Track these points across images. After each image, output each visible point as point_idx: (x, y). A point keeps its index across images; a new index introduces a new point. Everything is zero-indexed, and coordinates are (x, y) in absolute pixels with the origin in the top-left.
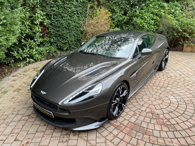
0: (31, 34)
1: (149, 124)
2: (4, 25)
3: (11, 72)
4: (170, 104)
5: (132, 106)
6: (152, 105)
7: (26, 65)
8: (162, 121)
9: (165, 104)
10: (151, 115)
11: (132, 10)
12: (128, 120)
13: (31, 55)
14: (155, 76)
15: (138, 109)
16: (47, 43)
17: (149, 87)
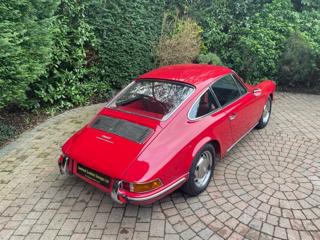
0: (69, 62)
1: (276, 228)
2: (26, 44)
3: (35, 124)
4: (313, 190)
5: (243, 192)
6: (279, 191)
7: (60, 112)
8: (300, 222)
9: (304, 190)
10: (278, 210)
11: (238, 23)
12: (237, 219)
13: (69, 97)
14: (280, 138)
15: (254, 198)
16: (95, 76)
17: (271, 157)
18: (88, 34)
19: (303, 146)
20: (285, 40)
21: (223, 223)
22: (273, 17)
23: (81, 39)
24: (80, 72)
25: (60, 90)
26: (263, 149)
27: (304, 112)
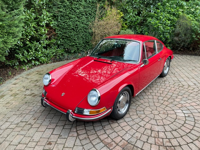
0: (36, 36)
1: (145, 143)
3: (14, 75)
4: (175, 119)
5: (130, 119)
6: (154, 119)
7: (32, 68)
8: (161, 140)
9: (170, 119)
10: (149, 132)
11: (147, 10)
12: (121, 137)
13: (37, 58)
14: (164, 84)
15: (136, 123)
16: (54, 45)
17: (155, 97)
18: (48, 19)
19: (177, 90)
20: (176, 20)
21: (112, 140)
22: (169, 5)
23: (43, 22)
24: (44, 43)
25: (31, 54)
26: (151, 92)
27: (185, 67)
